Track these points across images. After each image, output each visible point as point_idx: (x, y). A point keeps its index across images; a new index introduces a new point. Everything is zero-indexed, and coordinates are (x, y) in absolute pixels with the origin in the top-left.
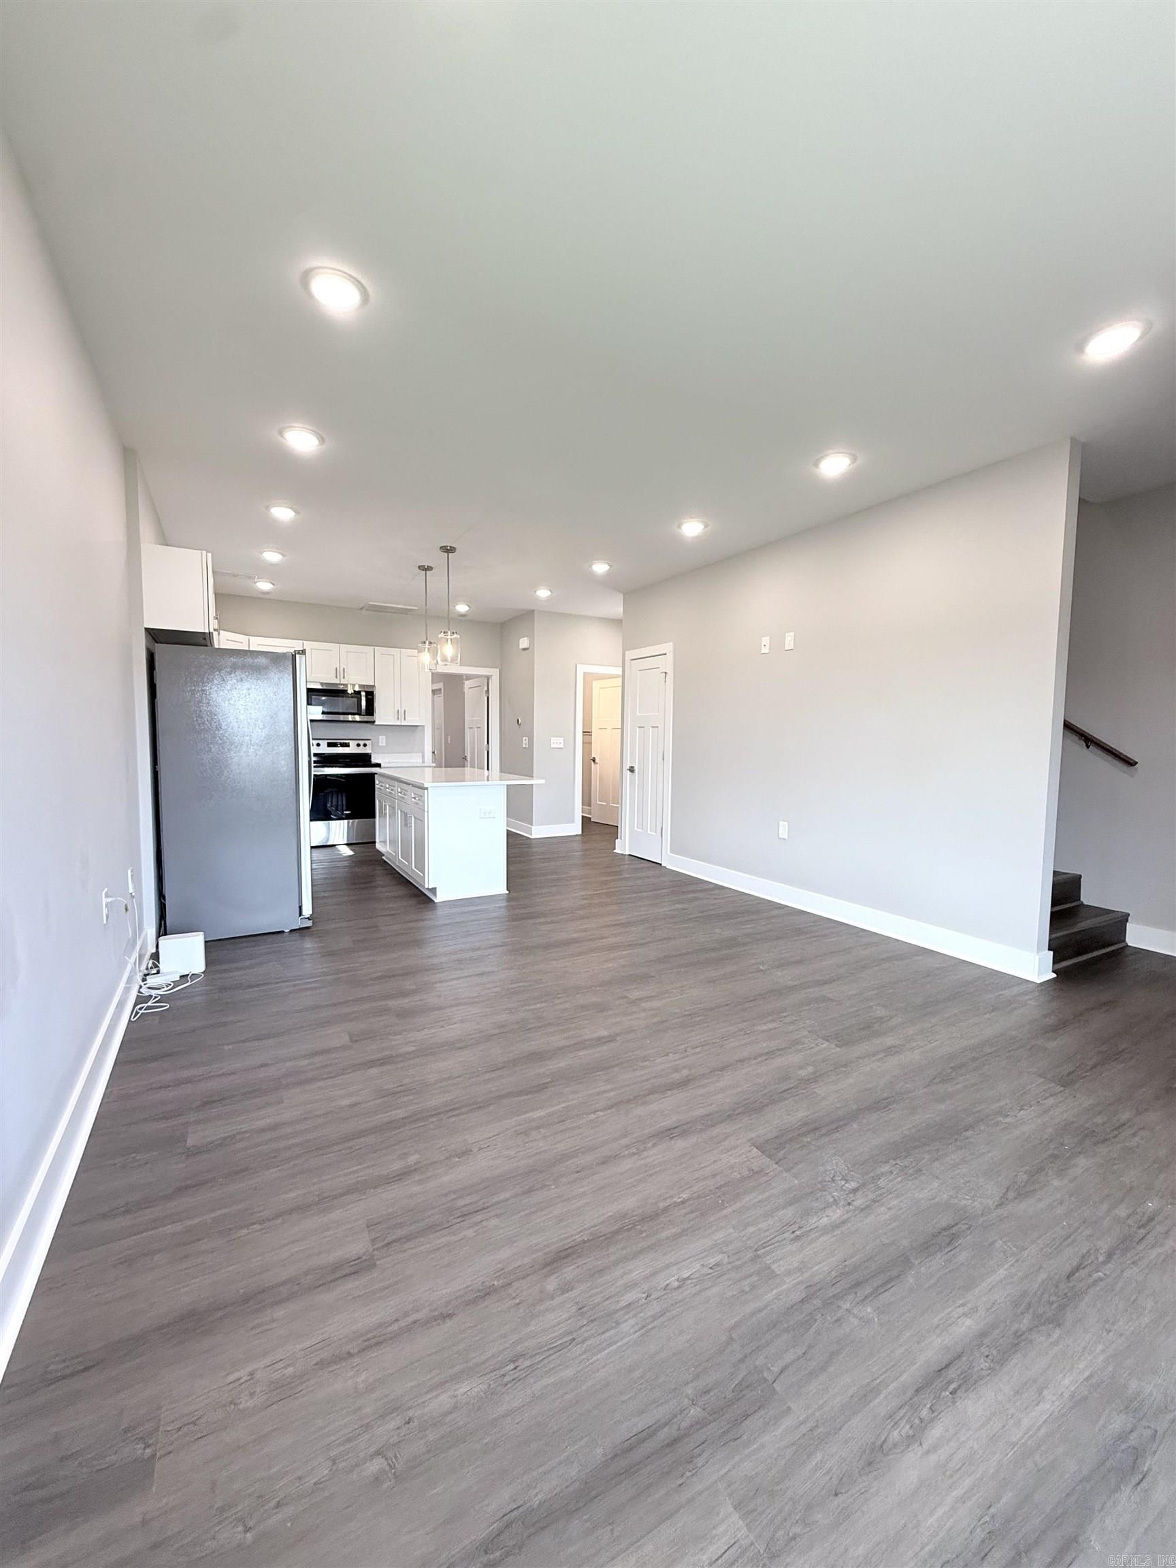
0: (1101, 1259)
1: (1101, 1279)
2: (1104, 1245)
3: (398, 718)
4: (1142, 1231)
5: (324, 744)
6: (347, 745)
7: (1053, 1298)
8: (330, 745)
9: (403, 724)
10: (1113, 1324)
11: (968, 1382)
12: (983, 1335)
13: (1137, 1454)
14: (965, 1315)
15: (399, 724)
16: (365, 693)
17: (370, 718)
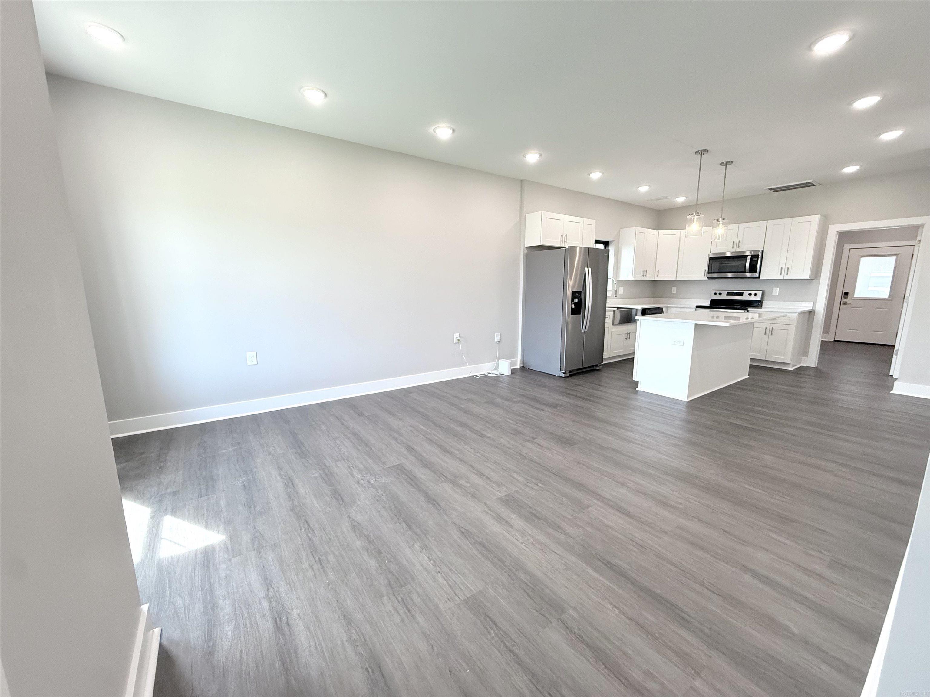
0: (310, 535)
1: (301, 530)
2: (316, 540)
3: (781, 274)
4: (317, 559)
6: (741, 294)
7: (300, 513)
8: (728, 294)
9: (785, 278)
10: (283, 523)
11: (286, 486)
12: (297, 493)
13: (250, 507)
14: (305, 492)
16: (749, 257)
17: (756, 275)
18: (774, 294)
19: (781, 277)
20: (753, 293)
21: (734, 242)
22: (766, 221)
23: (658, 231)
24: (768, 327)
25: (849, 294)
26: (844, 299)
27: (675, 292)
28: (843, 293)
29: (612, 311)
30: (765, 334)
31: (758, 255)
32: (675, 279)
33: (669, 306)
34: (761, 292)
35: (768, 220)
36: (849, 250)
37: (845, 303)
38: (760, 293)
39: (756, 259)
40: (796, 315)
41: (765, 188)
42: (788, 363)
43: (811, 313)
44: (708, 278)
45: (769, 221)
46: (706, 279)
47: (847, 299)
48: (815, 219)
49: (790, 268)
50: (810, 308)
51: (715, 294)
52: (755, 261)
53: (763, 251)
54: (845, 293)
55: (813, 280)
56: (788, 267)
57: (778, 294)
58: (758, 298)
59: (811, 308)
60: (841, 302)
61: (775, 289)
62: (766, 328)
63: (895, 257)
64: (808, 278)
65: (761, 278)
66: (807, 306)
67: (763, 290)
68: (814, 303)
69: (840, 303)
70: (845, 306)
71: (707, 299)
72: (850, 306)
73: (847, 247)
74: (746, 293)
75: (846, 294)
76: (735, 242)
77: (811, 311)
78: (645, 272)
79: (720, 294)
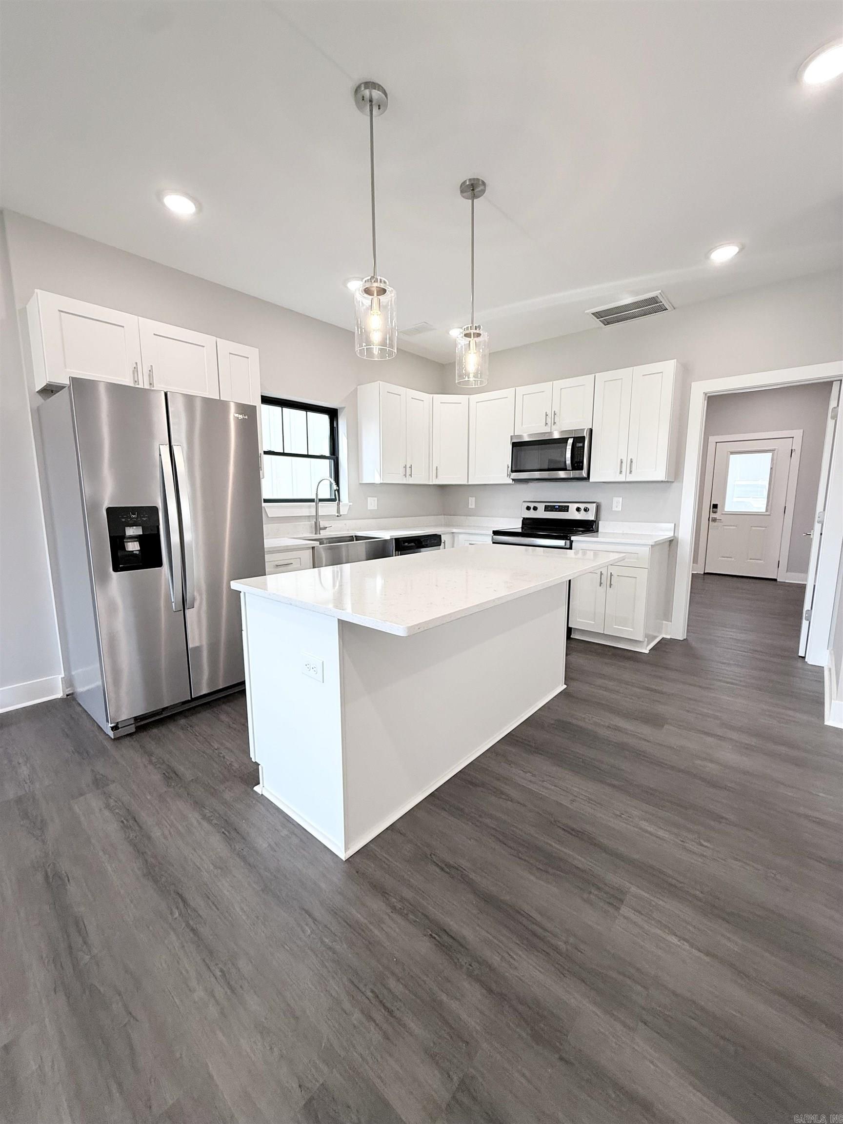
3: (621, 472)
5: (541, 507)
6: (566, 509)
8: (547, 509)
9: (628, 480)
15: (623, 480)
16: (570, 441)
17: (582, 473)
18: (614, 509)
19: (622, 478)
20: (582, 506)
21: (547, 415)
22: (594, 375)
23: (432, 395)
24: (604, 572)
25: (719, 506)
26: (713, 514)
27: (473, 507)
28: (712, 505)
29: (308, 548)
30: (600, 586)
31: (584, 438)
32: (465, 483)
33: (454, 530)
34: (595, 505)
35: (596, 373)
36: (715, 443)
37: (714, 520)
38: (592, 508)
39: (581, 445)
40: (647, 550)
41: (586, 312)
42: (641, 641)
43: (672, 543)
44: (513, 480)
45: (597, 375)
46: (511, 482)
47: (716, 514)
48: (669, 367)
49: (634, 461)
50: (670, 534)
51: (528, 508)
52: (581, 447)
53: (591, 430)
54: (713, 505)
55: (673, 482)
56: (631, 459)
57: (620, 510)
58: (591, 516)
59: (672, 534)
60: (709, 518)
61: (615, 499)
62: (601, 574)
63: (769, 455)
64: (664, 479)
65: (591, 480)
66: (665, 532)
67: (598, 501)
68: (675, 525)
69: (709, 520)
70: (714, 524)
71: (518, 518)
72: (720, 523)
73: (712, 439)
74: (573, 507)
75: (715, 506)
76: (550, 415)
77: (672, 540)
78: (408, 470)
79: (535, 509)
